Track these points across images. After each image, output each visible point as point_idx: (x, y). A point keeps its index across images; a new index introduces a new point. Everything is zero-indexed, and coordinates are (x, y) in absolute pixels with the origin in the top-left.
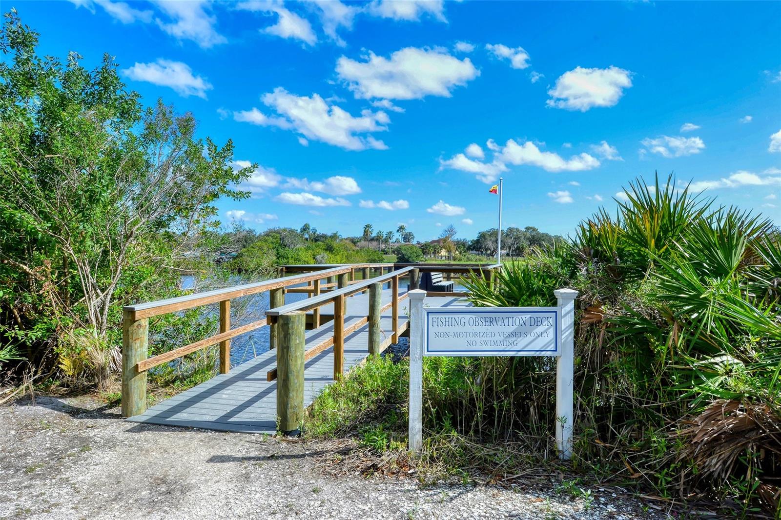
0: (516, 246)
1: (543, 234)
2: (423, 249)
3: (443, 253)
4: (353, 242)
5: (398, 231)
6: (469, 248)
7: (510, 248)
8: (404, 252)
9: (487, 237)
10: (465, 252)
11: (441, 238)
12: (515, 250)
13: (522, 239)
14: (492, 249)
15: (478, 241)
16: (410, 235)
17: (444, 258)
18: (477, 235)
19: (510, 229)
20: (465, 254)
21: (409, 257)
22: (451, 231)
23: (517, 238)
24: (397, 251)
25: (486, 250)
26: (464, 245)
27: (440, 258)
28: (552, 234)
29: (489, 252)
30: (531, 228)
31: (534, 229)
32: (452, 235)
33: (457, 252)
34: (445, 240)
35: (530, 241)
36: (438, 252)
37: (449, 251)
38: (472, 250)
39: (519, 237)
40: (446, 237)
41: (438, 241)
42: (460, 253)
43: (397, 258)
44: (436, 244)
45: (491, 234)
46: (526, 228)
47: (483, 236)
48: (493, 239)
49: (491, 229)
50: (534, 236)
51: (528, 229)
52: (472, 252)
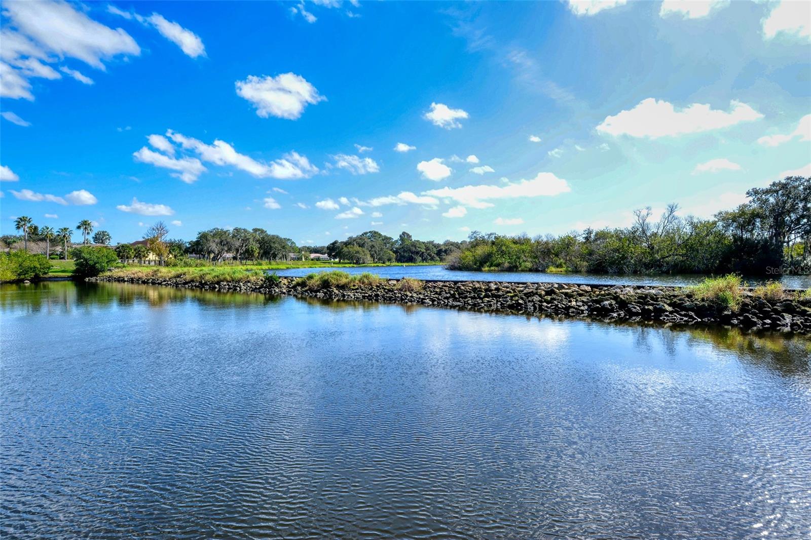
0: (244, 249)
1: (273, 236)
2: (120, 252)
3: (152, 256)
4: (6, 242)
5: (79, 227)
6: (187, 251)
7: (237, 250)
8: (87, 256)
9: (209, 237)
10: (182, 255)
11: (147, 238)
12: (244, 253)
13: (251, 240)
14: (217, 252)
15: (197, 243)
16: (104, 235)
17: (153, 263)
18: (197, 236)
19: (237, 230)
20: (181, 257)
21: (95, 263)
22: (161, 229)
23: (245, 240)
24: (77, 254)
25: (209, 253)
26: (179, 246)
27: (147, 263)
28: (282, 236)
29: (212, 255)
30: (259, 230)
31: (262, 231)
32: (162, 235)
33: (171, 256)
34: (153, 241)
35: (259, 243)
36: (144, 256)
37: (159, 255)
38: (191, 253)
39: (248, 239)
40: (154, 237)
41: (144, 243)
42: (175, 256)
43: (77, 265)
44: (140, 245)
45: (214, 235)
46: (253, 230)
47: (203, 237)
48: (216, 241)
49: (214, 229)
50: (263, 238)
51: (255, 230)
52: (191, 255)
